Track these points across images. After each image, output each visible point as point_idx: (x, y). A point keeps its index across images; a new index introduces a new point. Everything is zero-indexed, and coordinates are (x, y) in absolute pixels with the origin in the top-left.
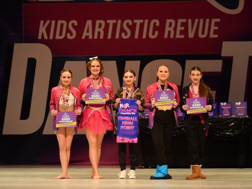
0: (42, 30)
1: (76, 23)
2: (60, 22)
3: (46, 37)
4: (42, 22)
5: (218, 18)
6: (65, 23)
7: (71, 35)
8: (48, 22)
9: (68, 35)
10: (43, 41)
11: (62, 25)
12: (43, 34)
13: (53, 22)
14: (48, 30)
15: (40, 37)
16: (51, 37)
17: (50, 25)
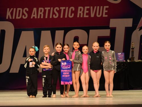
0: (8, 14)
1: (27, 10)
2: (18, 9)
3: (11, 18)
4: (8, 9)
5: (108, 6)
6: (21, 9)
7: (25, 16)
8: (12, 9)
9: (23, 16)
10: (9, 20)
11: (20, 11)
12: (9, 16)
13: (15, 9)
14: (12, 14)
15: (7, 18)
16: (14, 18)
17: (13, 11)
